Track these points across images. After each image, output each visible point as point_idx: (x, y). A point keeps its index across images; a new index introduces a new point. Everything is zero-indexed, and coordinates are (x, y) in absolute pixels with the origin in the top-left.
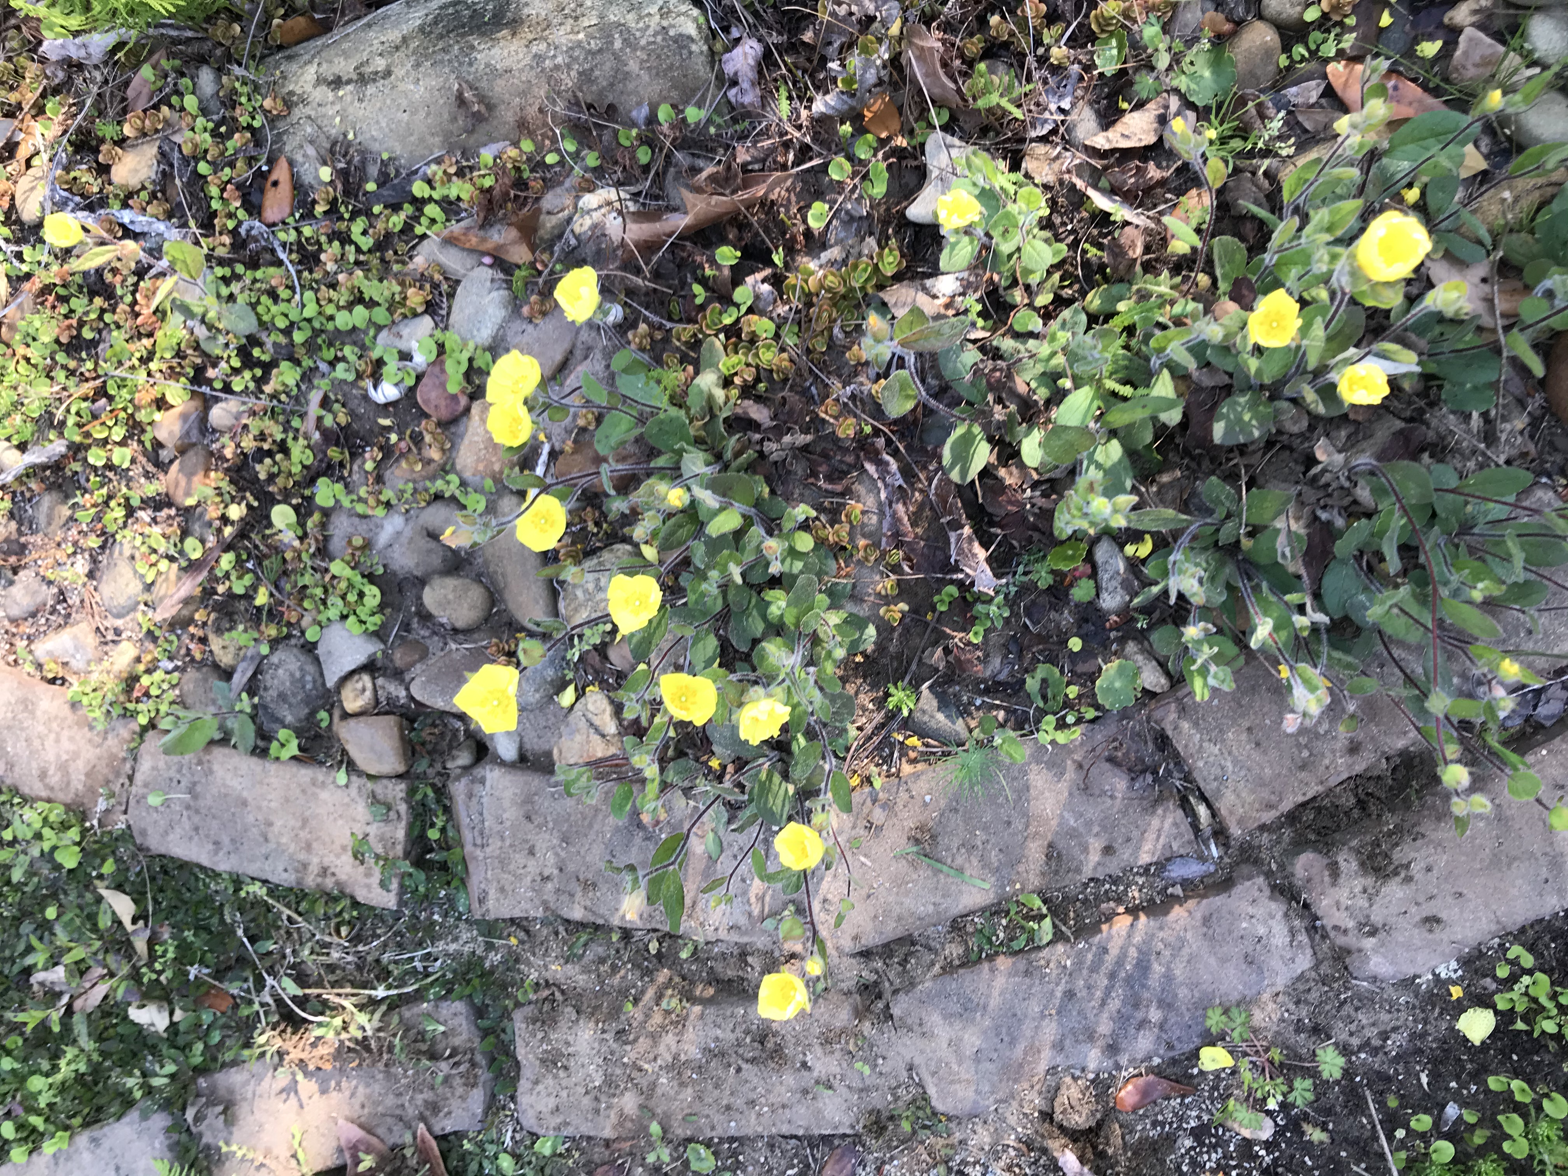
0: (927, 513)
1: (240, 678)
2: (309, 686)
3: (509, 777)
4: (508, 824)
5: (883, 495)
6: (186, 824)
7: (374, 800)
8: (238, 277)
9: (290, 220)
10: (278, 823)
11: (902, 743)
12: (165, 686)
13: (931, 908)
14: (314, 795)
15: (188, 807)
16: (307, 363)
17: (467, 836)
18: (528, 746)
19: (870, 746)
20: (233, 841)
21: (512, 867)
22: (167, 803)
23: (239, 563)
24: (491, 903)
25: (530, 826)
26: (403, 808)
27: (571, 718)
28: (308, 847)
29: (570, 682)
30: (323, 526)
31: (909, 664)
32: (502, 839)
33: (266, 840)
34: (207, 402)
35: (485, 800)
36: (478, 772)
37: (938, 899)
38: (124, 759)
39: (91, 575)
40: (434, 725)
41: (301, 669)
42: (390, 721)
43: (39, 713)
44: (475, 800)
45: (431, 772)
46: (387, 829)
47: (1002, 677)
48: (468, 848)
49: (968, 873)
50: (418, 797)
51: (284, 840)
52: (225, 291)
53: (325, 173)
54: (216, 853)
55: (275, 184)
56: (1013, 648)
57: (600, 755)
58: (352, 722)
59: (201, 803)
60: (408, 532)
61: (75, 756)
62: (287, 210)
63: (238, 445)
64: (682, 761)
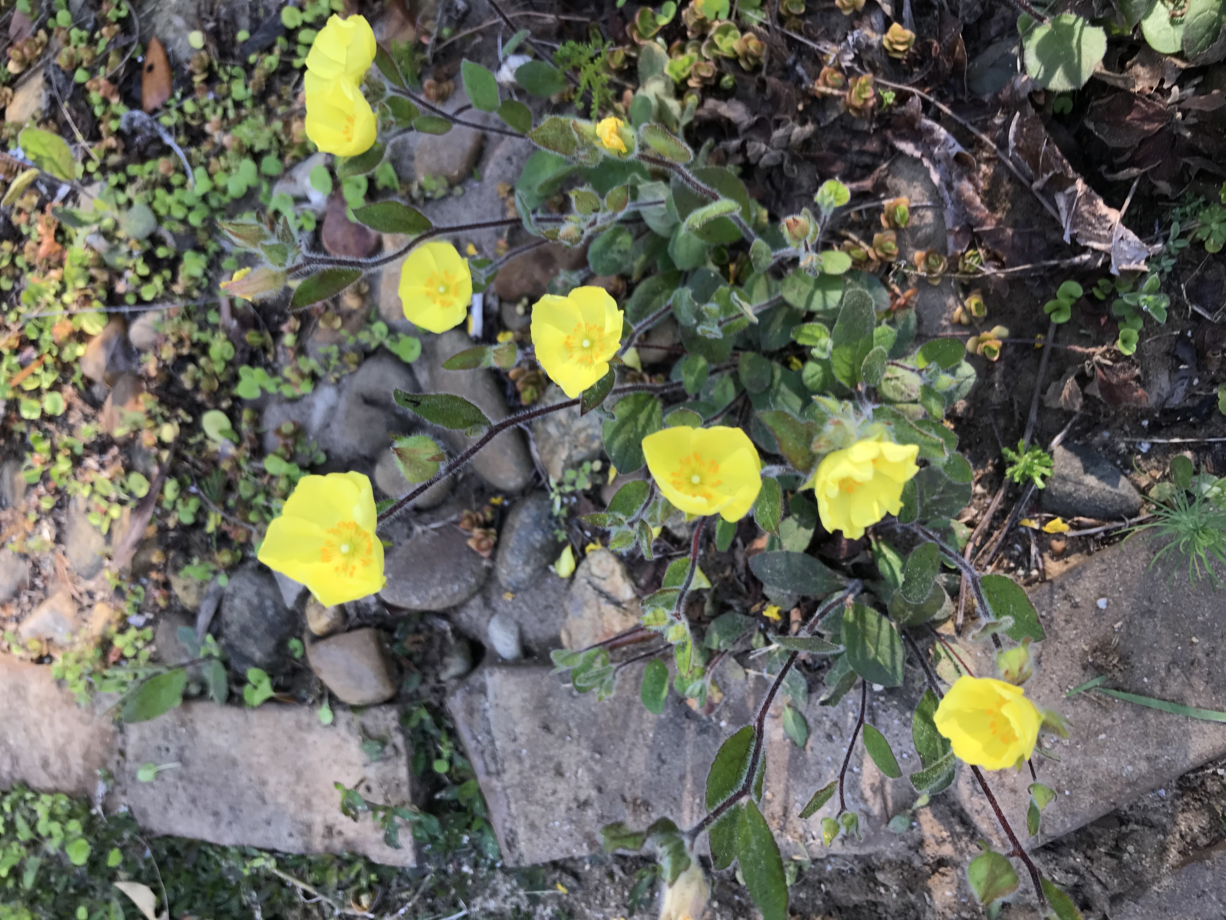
0: (1007, 187)
1: (203, 619)
2: (270, 612)
3: (513, 680)
4: (522, 740)
5: (935, 177)
6: (183, 797)
7: (366, 735)
8: (131, 179)
9: (172, 102)
10: (272, 781)
11: (1038, 532)
12: (140, 644)
13: (1143, 766)
14: (303, 741)
15: (181, 777)
16: (212, 247)
17: (477, 763)
18: (530, 636)
19: (992, 545)
20: (232, 808)
21: (538, 795)
22: (159, 775)
23: (183, 488)
24: (522, 846)
25: (551, 738)
26: (399, 740)
27: (575, 589)
28: (308, 805)
29: (564, 544)
30: (256, 422)
31: (1025, 416)
32: (520, 760)
33: (264, 802)
34: (126, 321)
35: (490, 714)
36: (475, 679)
37: (1152, 751)
38: (114, 734)
39: (58, 540)
40: (418, 631)
41: (258, 594)
42: (364, 635)
43: (31, 699)
44: (477, 717)
45: (424, 690)
46: (387, 769)
47: (1176, 401)
48: (482, 778)
49: (1193, 702)
50: (414, 723)
51: (282, 799)
52: (122, 198)
53: (196, 39)
54: (217, 824)
55: (151, 68)
56: (1184, 353)
57: (618, 629)
58: (322, 646)
59: (193, 770)
60: (343, 405)
61: (69, 737)
62: (167, 92)
63: (159, 359)
64: (726, 617)
